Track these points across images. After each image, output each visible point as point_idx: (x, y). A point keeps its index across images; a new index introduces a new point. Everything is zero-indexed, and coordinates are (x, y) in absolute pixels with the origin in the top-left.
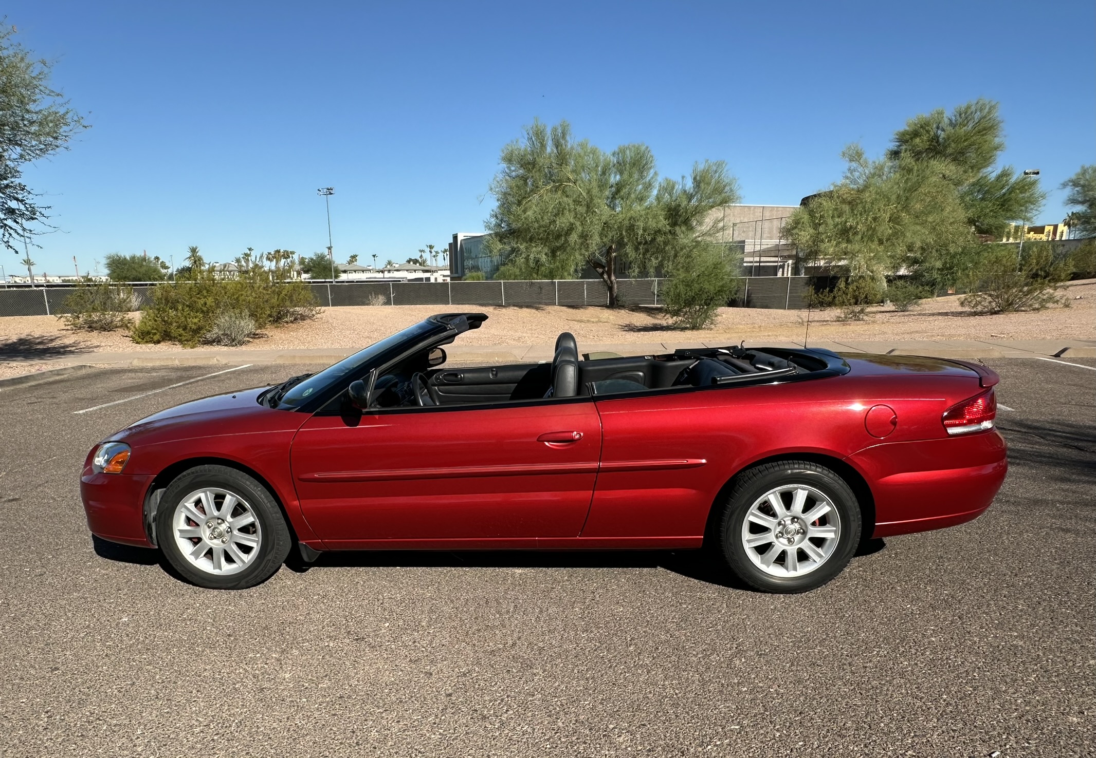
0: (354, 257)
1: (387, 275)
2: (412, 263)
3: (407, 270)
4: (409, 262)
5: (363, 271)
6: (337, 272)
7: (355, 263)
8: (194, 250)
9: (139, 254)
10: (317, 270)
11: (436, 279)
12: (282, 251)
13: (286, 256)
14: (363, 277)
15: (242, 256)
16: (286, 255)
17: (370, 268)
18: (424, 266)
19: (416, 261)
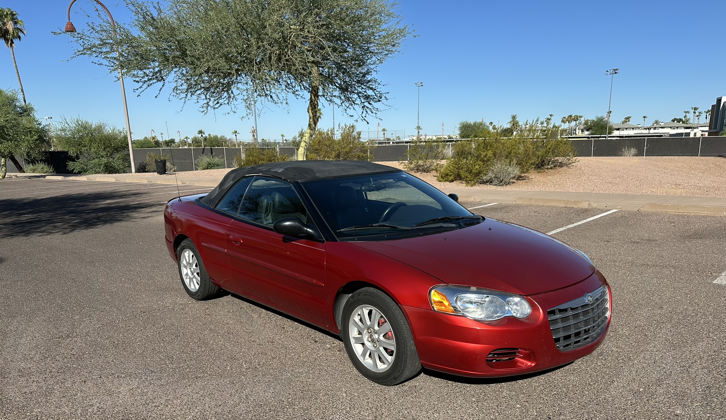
4: (673, 121)
11: (695, 134)
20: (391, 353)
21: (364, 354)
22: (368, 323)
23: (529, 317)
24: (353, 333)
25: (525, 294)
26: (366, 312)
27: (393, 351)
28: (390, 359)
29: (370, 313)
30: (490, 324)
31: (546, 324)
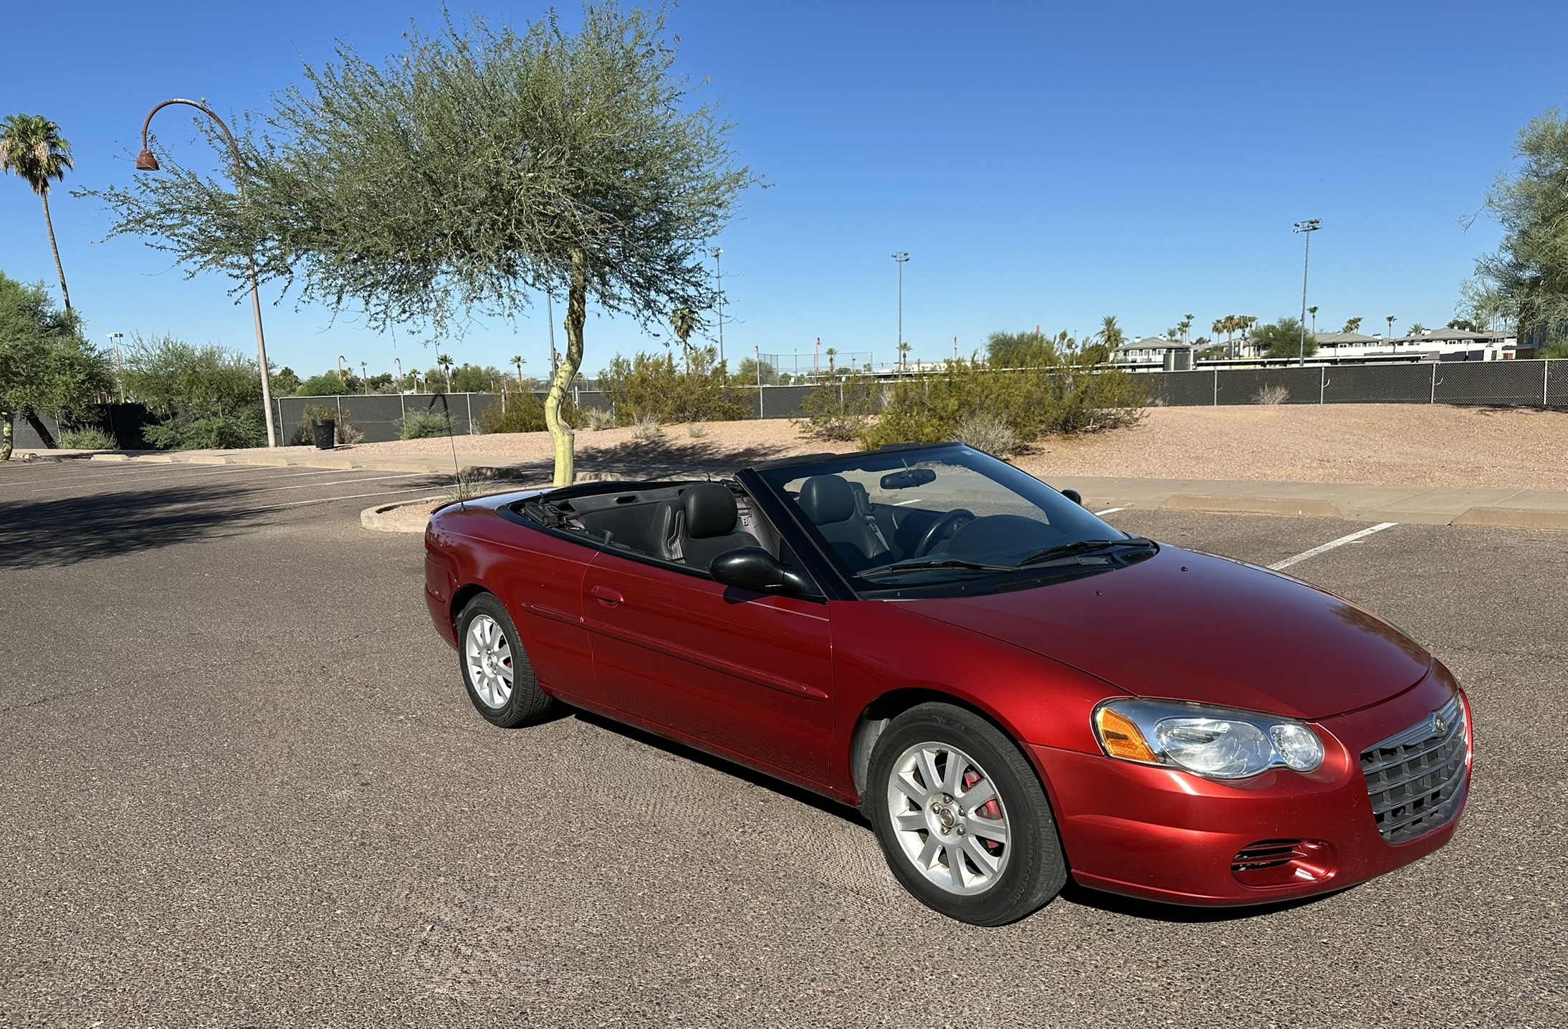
0: (1354, 323)
1: (1406, 348)
2: (1456, 328)
3: (1446, 341)
4: (1451, 326)
5: (1365, 343)
6: (1310, 347)
7: (1355, 331)
8: (1109, 322)
9: (1030, 330)
10: (1280, 344)
11: (1494, 353)
12: (1236, 317)
13: (1242, 324)
14: (1357, 352)
15: (1179, 327)
16: (1244, 323)
17: (1379, 338)
18: (1481, 332)
19: (1463, 326)
20: (997, 851)
21: (926, 857)
22: (938, 783)
23: (1322, 768)
24: (898, 807)
25: (1306, 717)
26: (930, 757)
27: (1002, 845)
28: (994, 862)
29: (941, 760)
30: (1238, 785)
31: (1359, 782)
